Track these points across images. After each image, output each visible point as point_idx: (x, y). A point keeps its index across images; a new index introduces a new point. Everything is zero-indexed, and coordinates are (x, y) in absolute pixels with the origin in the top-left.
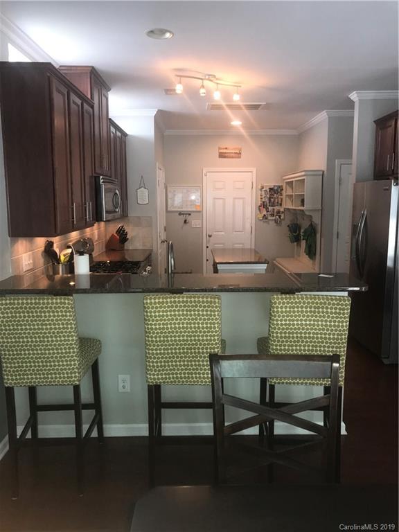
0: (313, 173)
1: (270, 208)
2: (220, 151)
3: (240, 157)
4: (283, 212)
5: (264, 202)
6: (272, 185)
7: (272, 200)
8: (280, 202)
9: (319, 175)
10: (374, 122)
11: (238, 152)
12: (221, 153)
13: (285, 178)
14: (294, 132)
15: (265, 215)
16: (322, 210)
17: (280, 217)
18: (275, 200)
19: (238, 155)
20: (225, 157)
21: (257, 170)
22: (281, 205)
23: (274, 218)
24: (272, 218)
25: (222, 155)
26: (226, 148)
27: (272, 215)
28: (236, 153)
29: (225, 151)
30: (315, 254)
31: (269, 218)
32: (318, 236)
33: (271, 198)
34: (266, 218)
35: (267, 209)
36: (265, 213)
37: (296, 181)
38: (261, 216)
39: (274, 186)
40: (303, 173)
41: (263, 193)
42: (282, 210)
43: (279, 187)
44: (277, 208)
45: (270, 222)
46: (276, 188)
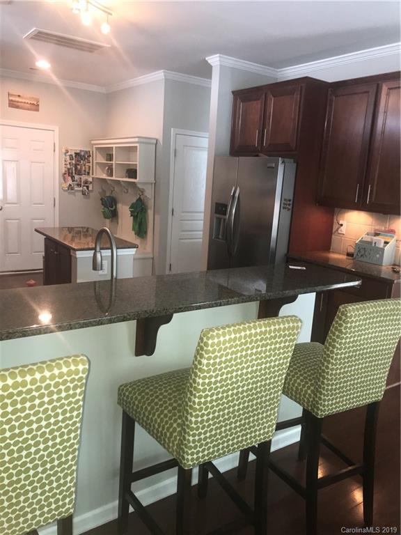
0: (145, 141)
1: (77, 177)
2: (11, 98)
3: (38, 110)
4: (91, 182)
5: (69, 169)
6: (78, 149)
7: (79, 167)
8: (87, 171)
9: (152, 144)
10: (233, 92)
11: (35, 103)
12: (12, 100)
13: (93, 142)
14: (103, 90)
15: (70, 185)
16: (155, 184)
17: (88, 187)
18: (81, 168)
19: (35, 107)
20: (17, 107)
21: (59, 129)
22: (89, 173)
23: (81, 189)
24: (79, 189)
25: (13, 104)
26: (19, 96)
27: (79, 185)
28: (33, 104)
29: (18, 99)
30: (146, 232)
31: (76, 189)
32: (150, 212)
33: (77, 164)
34: (72, 189)
35: (73, 177)
36: (70, 182)
37: (116, 147)
38: (65, 186)
39: (81, 151)
40: (137, 140)
41: (68, 158)
42: (90, 179)
43: (86, 152)
44: (84, 178)
45: (77, 194)
46: (82, 154)
